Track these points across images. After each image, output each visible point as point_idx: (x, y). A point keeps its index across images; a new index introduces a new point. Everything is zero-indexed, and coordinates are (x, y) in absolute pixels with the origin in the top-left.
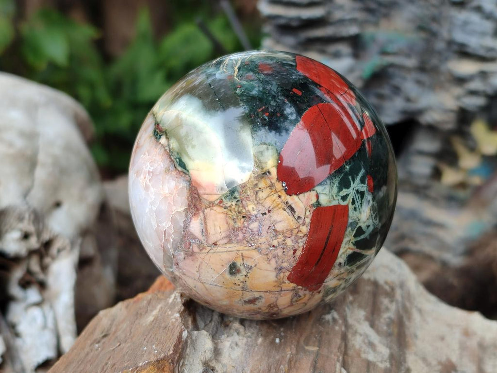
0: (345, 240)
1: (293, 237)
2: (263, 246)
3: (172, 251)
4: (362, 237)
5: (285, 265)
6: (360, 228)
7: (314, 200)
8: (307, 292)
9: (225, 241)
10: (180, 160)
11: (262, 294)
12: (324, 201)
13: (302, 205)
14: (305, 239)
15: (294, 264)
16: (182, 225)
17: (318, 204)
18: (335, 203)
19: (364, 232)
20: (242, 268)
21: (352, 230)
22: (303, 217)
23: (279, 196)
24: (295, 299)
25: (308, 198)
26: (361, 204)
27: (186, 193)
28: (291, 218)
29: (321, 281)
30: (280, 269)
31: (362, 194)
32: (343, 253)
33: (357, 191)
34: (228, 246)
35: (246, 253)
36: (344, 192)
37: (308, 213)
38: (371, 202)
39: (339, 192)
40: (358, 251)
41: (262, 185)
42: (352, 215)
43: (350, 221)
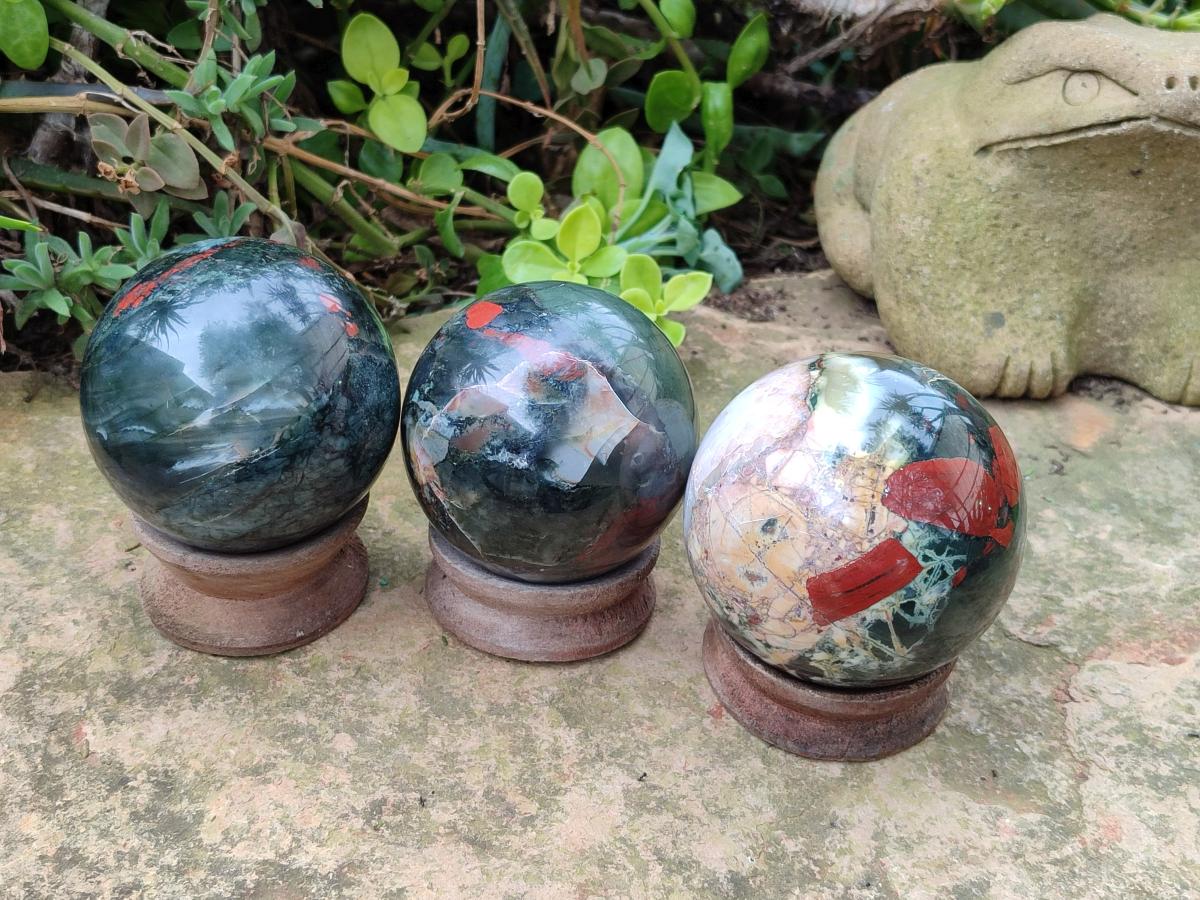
0: (891, 599)
1: (850, 543)
2: (816, 526)
3: (728, 469)
4: (907, 617)
5: (818, 563)
6: (913, 603)
7: (899, 530)
8: (810, 617)
9: (788, 492)
10: (816, 396)
11: (770, 576)
12: (907, 540)
13: (884, 523)
14: (859, 555)
15: (826, 571)
16: (763, 449)
17: (899, 537)
18: (914, 553)
19: (912, 614)
20: (778, 530)
21: (906, 597)
22: (876, 533)
23: (873, 496)
24: (792, 614)
25: (896, 523)
26: (935, 583)
27: (794, 424)
28: (865, 524)
29: (832, 618)
30: (810, 563)
31: (944, 575)
32: (877, 611)
33: (943, 567)
34: (787, 499)
35: (796, 519)
36: (931, 553)
37: (883, 535)
38: (944, 594)
39: (926, 547)
40: (891, 628)
41: (868, 472)
42: (918, 582)
43: (911, 585)
